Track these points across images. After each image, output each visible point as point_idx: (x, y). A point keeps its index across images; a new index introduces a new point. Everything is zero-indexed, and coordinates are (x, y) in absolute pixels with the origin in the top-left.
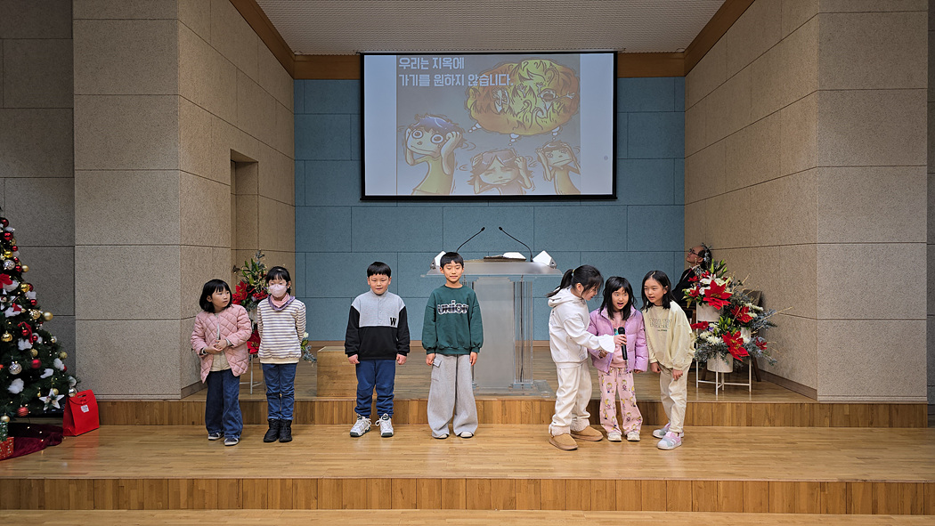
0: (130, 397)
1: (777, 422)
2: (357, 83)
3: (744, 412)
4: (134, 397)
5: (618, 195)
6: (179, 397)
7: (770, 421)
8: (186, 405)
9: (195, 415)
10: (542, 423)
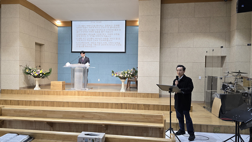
1: (130, 96)
3: (123, 94)
5: (126, 52)
6: (19, 89)
7: (128, 96)
9: (22, 93)
10: (85, 96)
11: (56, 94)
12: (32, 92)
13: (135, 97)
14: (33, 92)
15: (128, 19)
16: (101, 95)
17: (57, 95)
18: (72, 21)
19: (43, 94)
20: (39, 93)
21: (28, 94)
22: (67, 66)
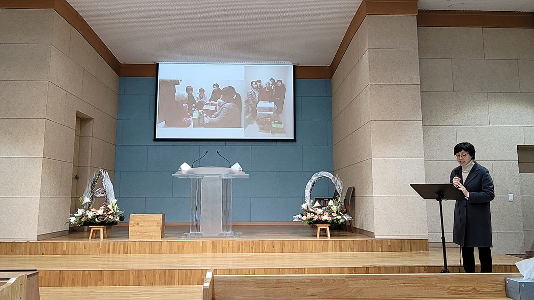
0: (9, 240)
1: (355, 250)
2: (155, 78)
4: (11, 240)
6: (36, 239)
7: (351, 249)
8: (39, 244)
9: (44, 250)
10: (234, 252)
11: (147, 249)
12: (75, 246)
13: (369, 250)
14: (81, 247)
17: (152, 252)
19: (109, 252)
20: (98, 249)
21: (64, 253)
22: (184, 173)
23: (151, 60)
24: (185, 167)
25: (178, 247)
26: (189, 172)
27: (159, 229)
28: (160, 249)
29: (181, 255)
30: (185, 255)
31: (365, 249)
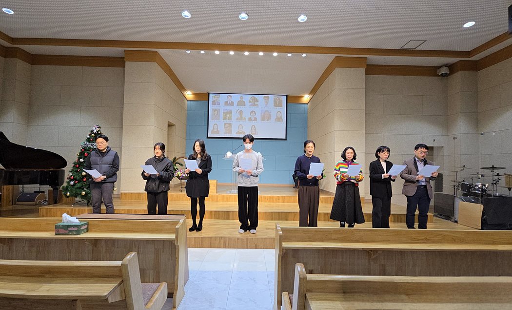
2: (207, 101)
5: (287, 139)
15: (290, 94)
16: (280, 200)
18: (209, 93)
22: (228, 157)
23: (206, 91)
24: (229, 154)
25: (227, 198)
26: (230, 157)
27: (215, 188)
28: (217, 199)
29: (228, 203)
30: (231, 203)
31: (329, 202)
